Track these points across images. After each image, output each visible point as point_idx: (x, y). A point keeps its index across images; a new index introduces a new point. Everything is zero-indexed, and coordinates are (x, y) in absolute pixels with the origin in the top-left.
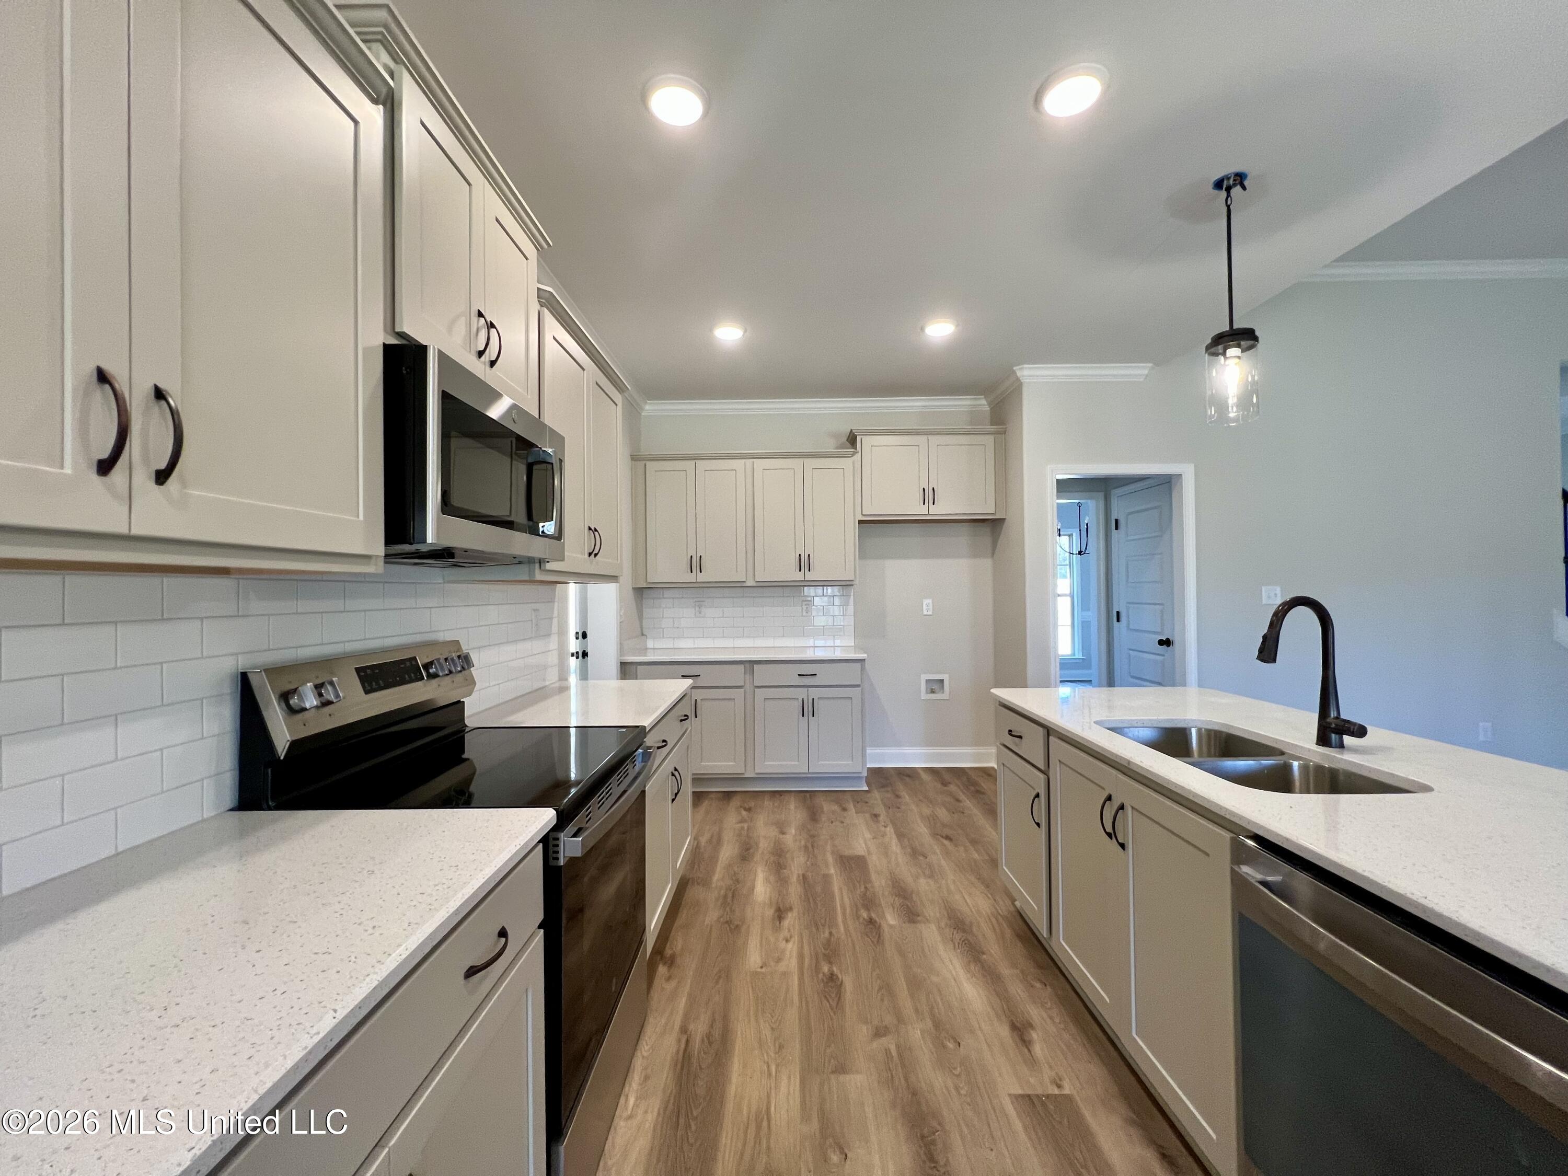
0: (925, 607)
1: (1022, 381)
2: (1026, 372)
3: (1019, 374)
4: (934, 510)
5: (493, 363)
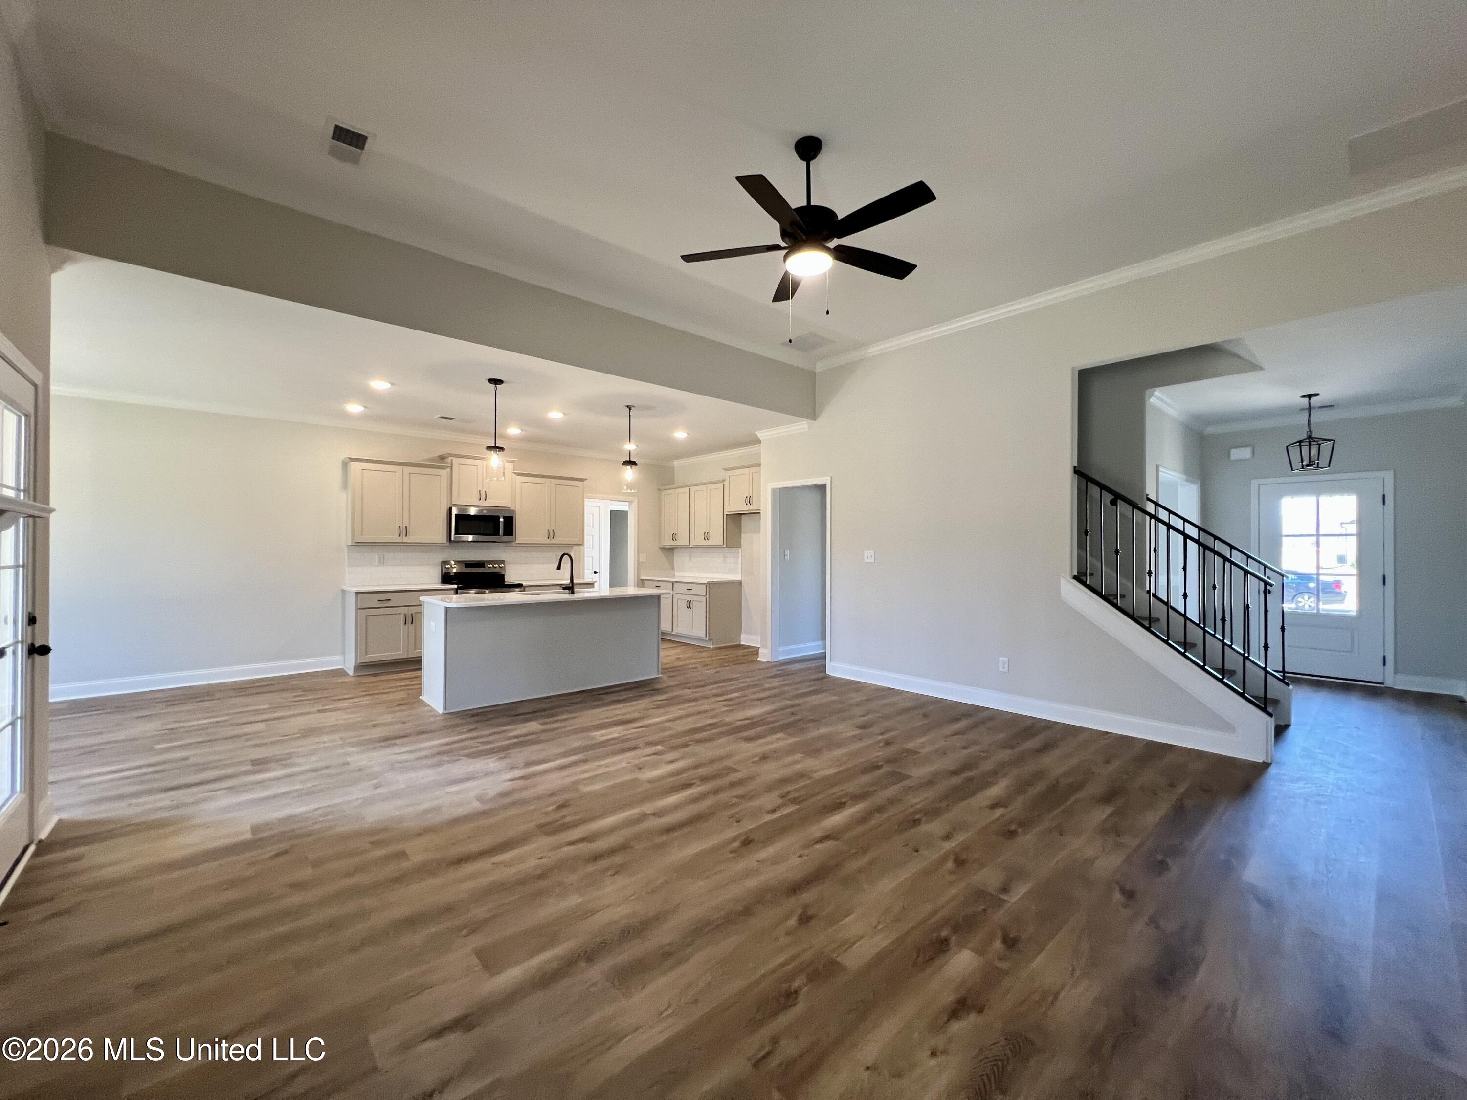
3: (759, 435)
4: (751, 507)
5: (485, 500)
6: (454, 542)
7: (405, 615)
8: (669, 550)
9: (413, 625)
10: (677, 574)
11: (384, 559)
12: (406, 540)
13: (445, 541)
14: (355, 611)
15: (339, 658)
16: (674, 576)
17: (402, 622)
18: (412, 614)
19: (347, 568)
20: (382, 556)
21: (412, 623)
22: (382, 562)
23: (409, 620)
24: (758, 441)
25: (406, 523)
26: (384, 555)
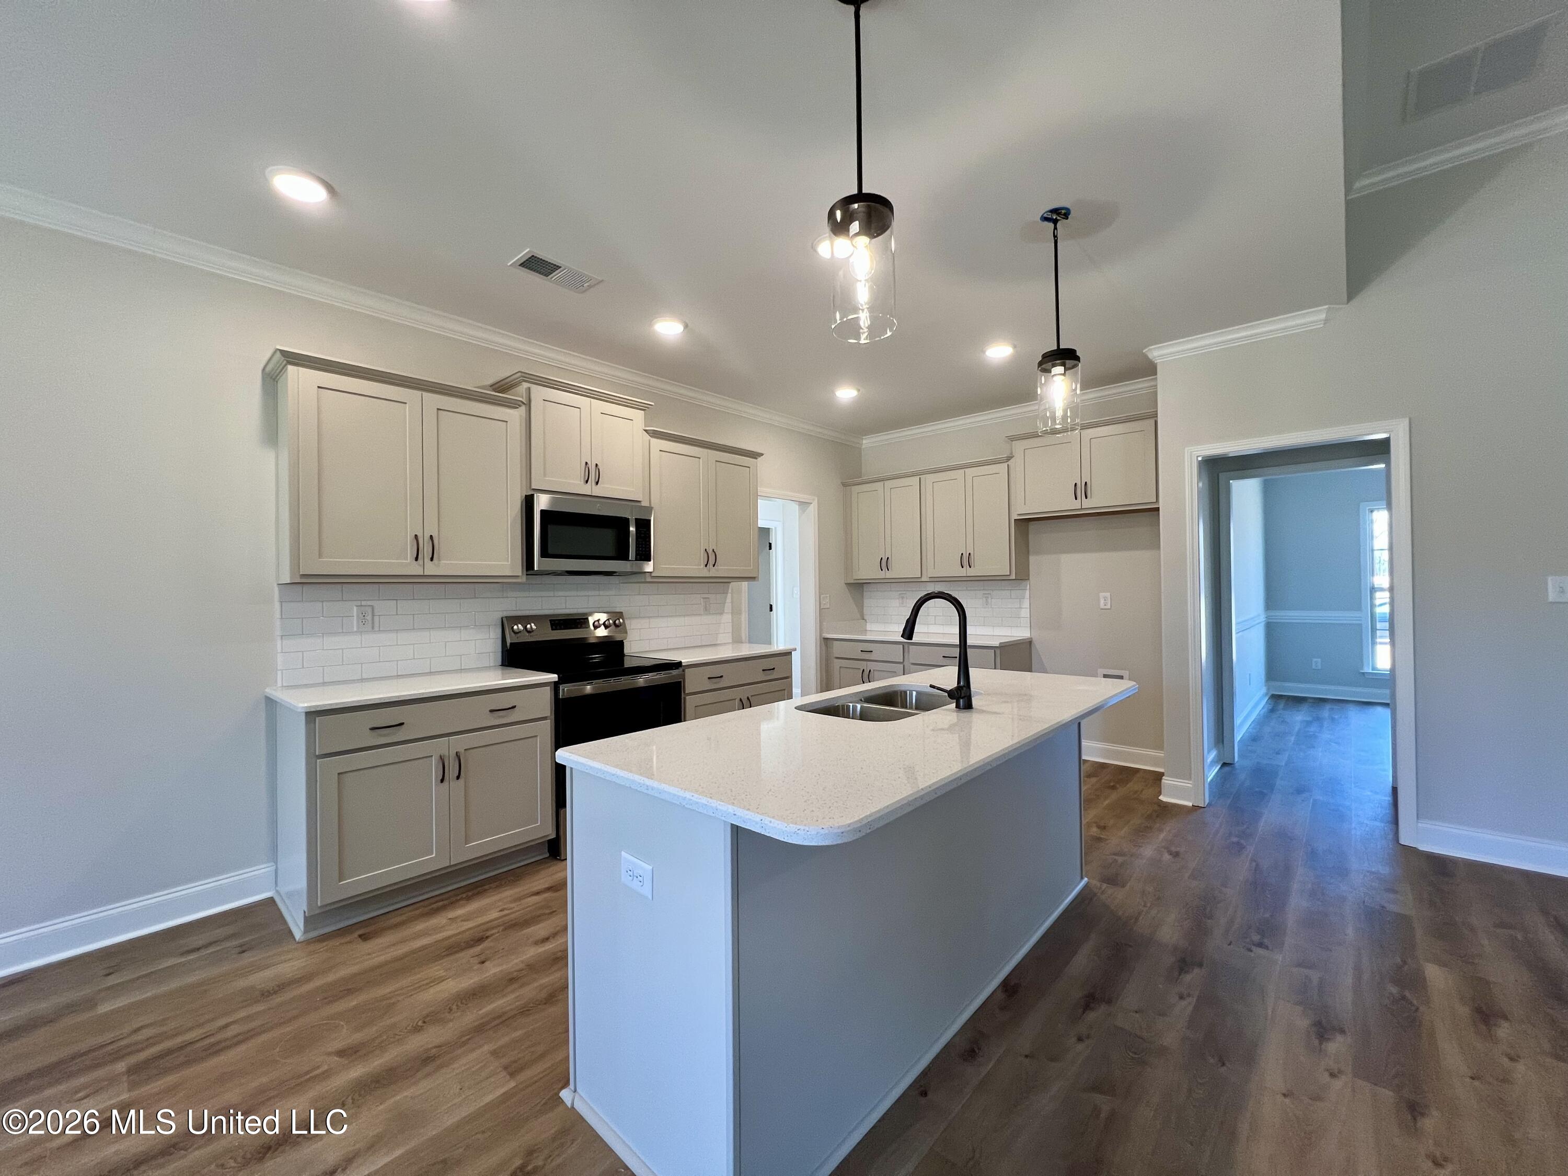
0: (1102, 602)
1: (1156, 362)
2: (1156, 353)
3: (1150, 356)
4: (1087, 504)
5: (597, 483)
6: (541, 573)
7: (442, 758)
8: (858, 588)
9: (461, 780)
10: (869, 627)
11: (373, 615)
12: (431, 569)
13: (520, 574)
14: (308, 763)
15: (263, 870)
16: (865, 631)
17: (435, 775)
18: (458, 755)
19: (279, 642)
20: (370, 610)
21: (458, 778)
22: (369, 623)
23: (452, 771)
24: (1150, 369)
25: (431, 530)
26: (372, 607)
